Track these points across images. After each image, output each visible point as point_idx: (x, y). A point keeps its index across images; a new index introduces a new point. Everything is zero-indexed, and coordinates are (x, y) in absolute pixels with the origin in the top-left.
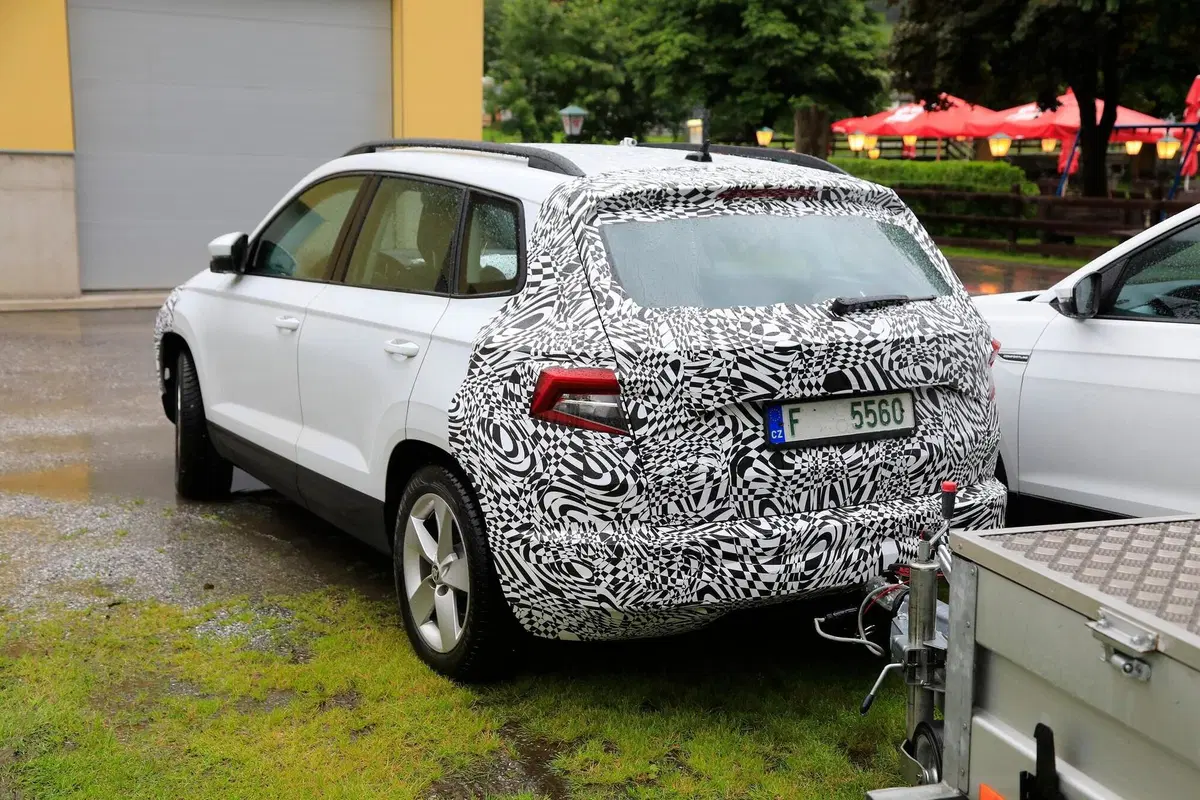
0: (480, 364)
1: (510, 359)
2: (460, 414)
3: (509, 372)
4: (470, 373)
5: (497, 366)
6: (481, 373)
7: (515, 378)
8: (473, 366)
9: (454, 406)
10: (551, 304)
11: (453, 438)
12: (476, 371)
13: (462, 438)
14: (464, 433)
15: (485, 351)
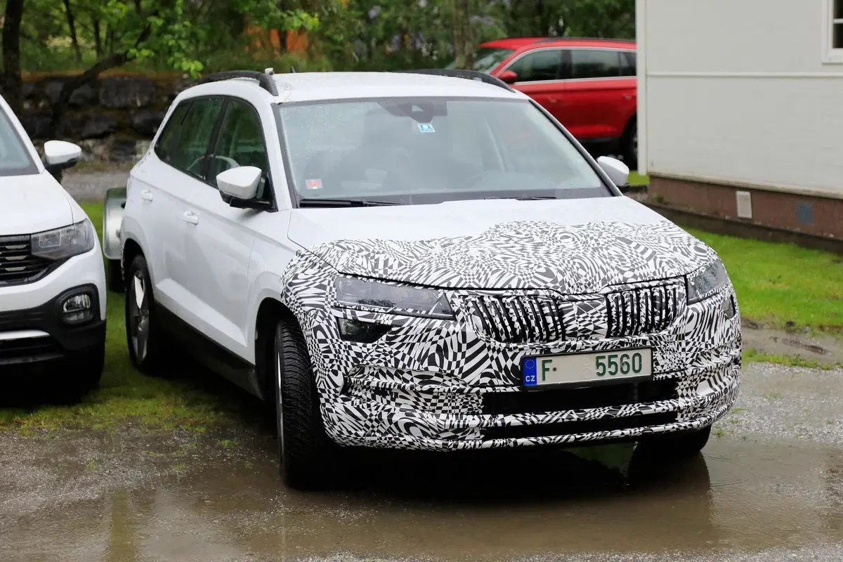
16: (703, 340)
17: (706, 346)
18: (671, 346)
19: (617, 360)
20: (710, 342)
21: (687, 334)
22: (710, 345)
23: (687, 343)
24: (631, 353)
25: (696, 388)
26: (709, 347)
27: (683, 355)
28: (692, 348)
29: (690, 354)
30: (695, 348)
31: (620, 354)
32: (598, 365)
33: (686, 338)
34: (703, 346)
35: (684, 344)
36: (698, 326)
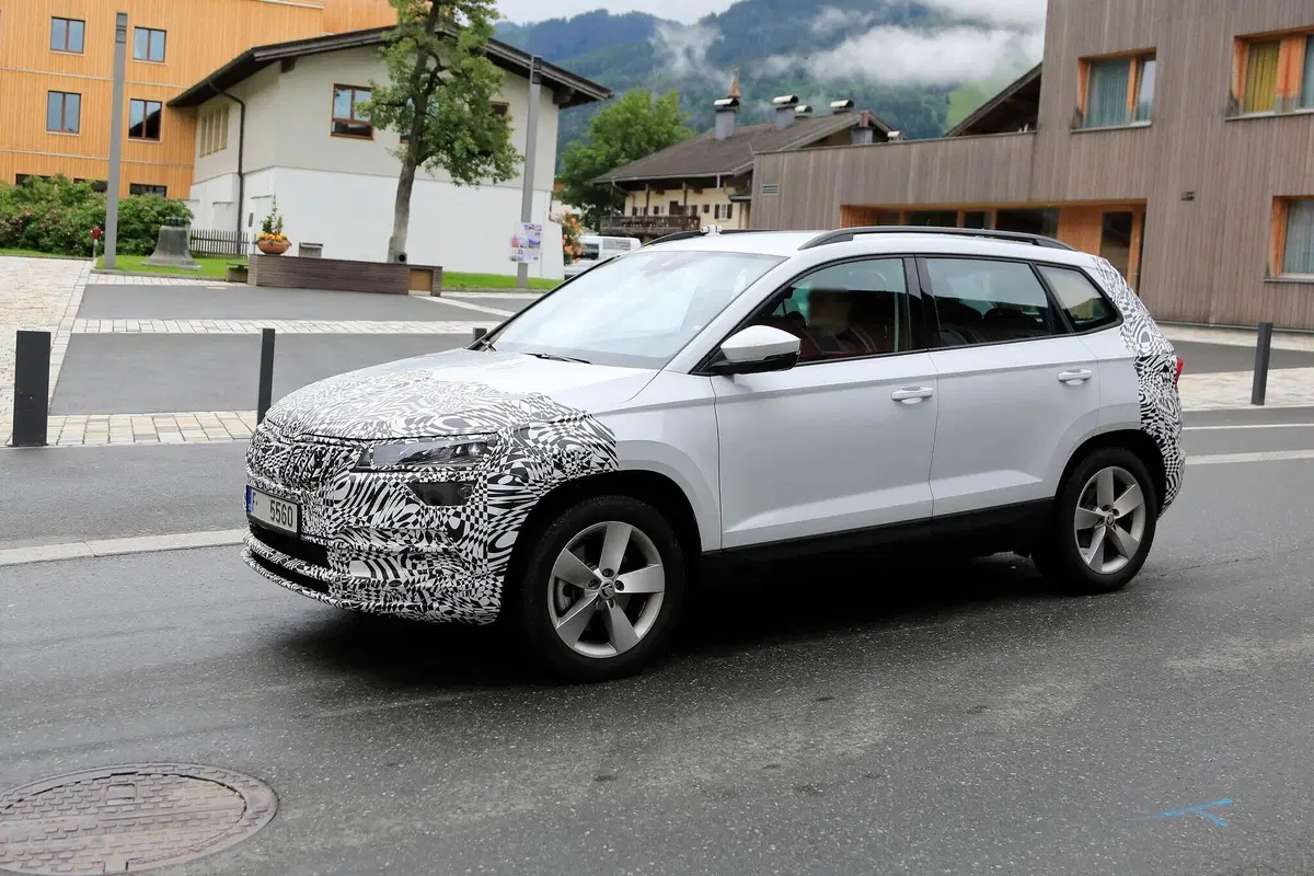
0: (1142, 368)
1: (1160, 360)
2: (1148, 401)
3: (1162, 367)
4: (1139, 375)
5: (1154, 366)
6: (1146, 373)
7: (1166, 369)
8: (1139, 370)
9: (1142, 398)
10: (1145, 325)
11: (1146, 417)
12: (1142, 373)
13: (1153, 415)
14: (1154, 411)
15: (1143, 359)
16: (356, 514)
17: (357, 522)
18: (318, 509)
19: (280, 508)
20: (365, 519)
21: (337, 502)
22: (364, 523)
23: (335, 512)
24: (287, 505)
25: (348, 565)
26: (361, 524)
27: (328, 521)
28: (338, 519)
29: (335, 525)
30: (341, 520)
31: (282, 503)
32: (272, 508)
33: (335, 506)
34: (353, 520)
35: (330, 511)
36: (352, 498)
